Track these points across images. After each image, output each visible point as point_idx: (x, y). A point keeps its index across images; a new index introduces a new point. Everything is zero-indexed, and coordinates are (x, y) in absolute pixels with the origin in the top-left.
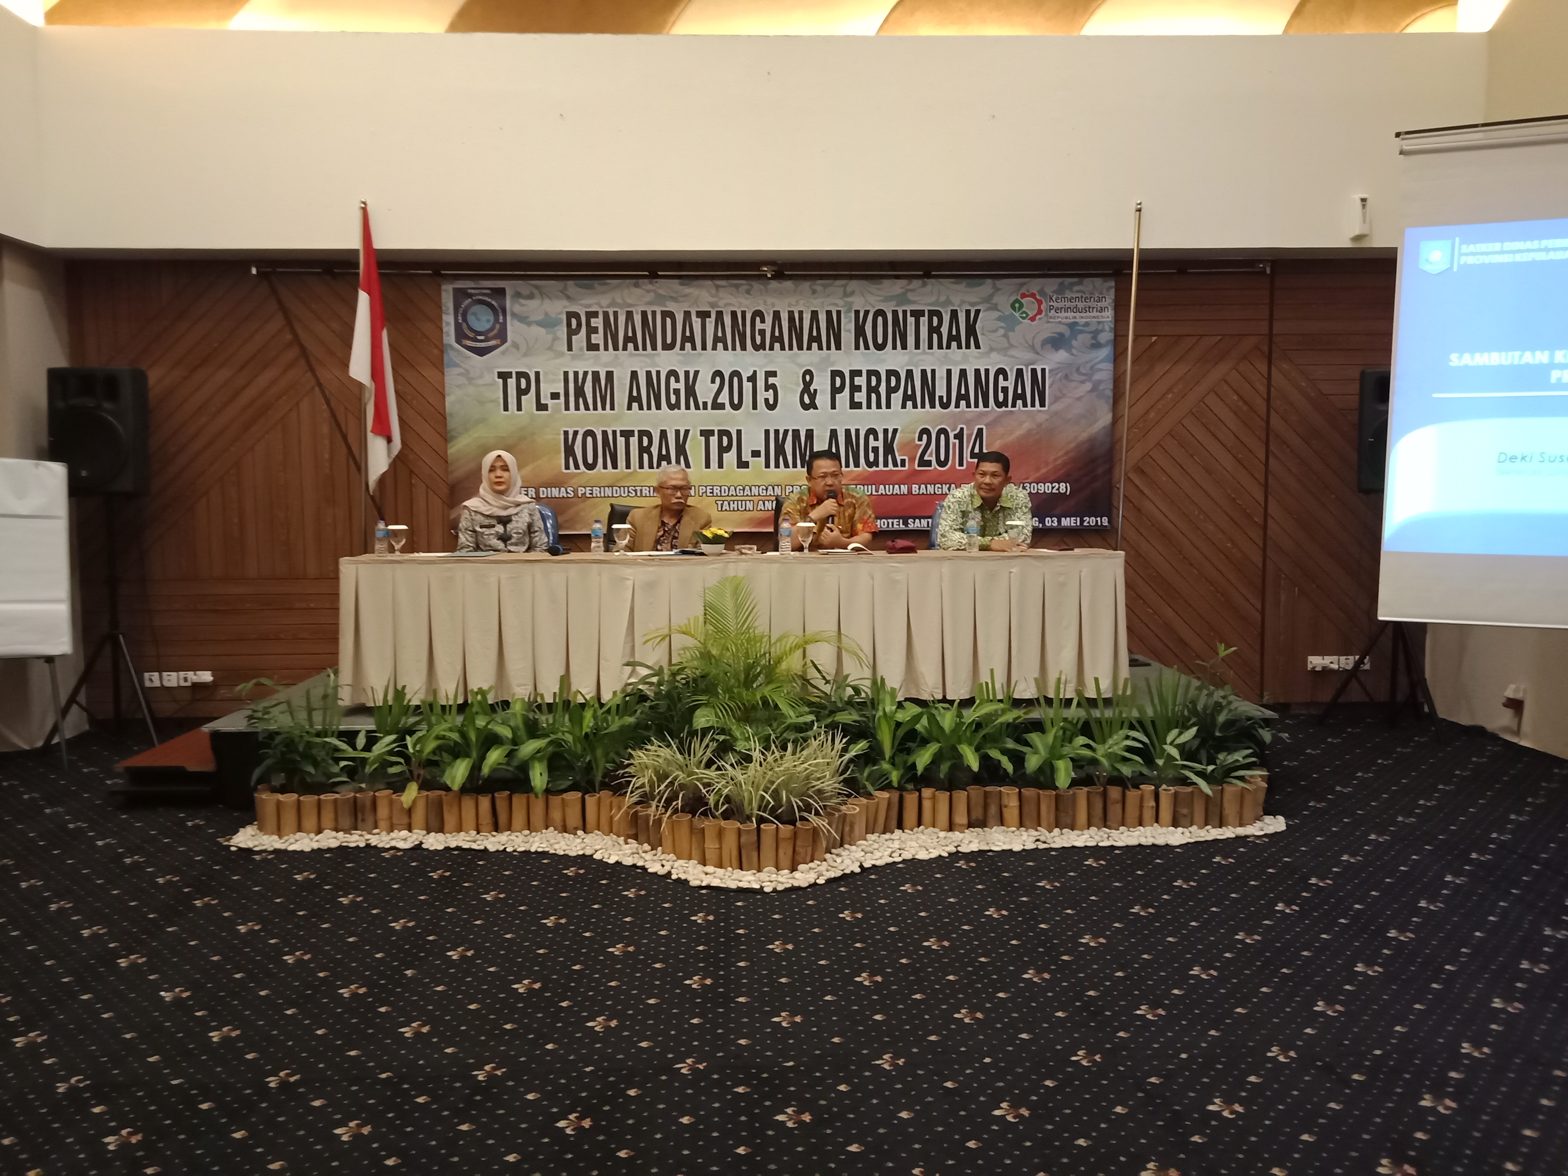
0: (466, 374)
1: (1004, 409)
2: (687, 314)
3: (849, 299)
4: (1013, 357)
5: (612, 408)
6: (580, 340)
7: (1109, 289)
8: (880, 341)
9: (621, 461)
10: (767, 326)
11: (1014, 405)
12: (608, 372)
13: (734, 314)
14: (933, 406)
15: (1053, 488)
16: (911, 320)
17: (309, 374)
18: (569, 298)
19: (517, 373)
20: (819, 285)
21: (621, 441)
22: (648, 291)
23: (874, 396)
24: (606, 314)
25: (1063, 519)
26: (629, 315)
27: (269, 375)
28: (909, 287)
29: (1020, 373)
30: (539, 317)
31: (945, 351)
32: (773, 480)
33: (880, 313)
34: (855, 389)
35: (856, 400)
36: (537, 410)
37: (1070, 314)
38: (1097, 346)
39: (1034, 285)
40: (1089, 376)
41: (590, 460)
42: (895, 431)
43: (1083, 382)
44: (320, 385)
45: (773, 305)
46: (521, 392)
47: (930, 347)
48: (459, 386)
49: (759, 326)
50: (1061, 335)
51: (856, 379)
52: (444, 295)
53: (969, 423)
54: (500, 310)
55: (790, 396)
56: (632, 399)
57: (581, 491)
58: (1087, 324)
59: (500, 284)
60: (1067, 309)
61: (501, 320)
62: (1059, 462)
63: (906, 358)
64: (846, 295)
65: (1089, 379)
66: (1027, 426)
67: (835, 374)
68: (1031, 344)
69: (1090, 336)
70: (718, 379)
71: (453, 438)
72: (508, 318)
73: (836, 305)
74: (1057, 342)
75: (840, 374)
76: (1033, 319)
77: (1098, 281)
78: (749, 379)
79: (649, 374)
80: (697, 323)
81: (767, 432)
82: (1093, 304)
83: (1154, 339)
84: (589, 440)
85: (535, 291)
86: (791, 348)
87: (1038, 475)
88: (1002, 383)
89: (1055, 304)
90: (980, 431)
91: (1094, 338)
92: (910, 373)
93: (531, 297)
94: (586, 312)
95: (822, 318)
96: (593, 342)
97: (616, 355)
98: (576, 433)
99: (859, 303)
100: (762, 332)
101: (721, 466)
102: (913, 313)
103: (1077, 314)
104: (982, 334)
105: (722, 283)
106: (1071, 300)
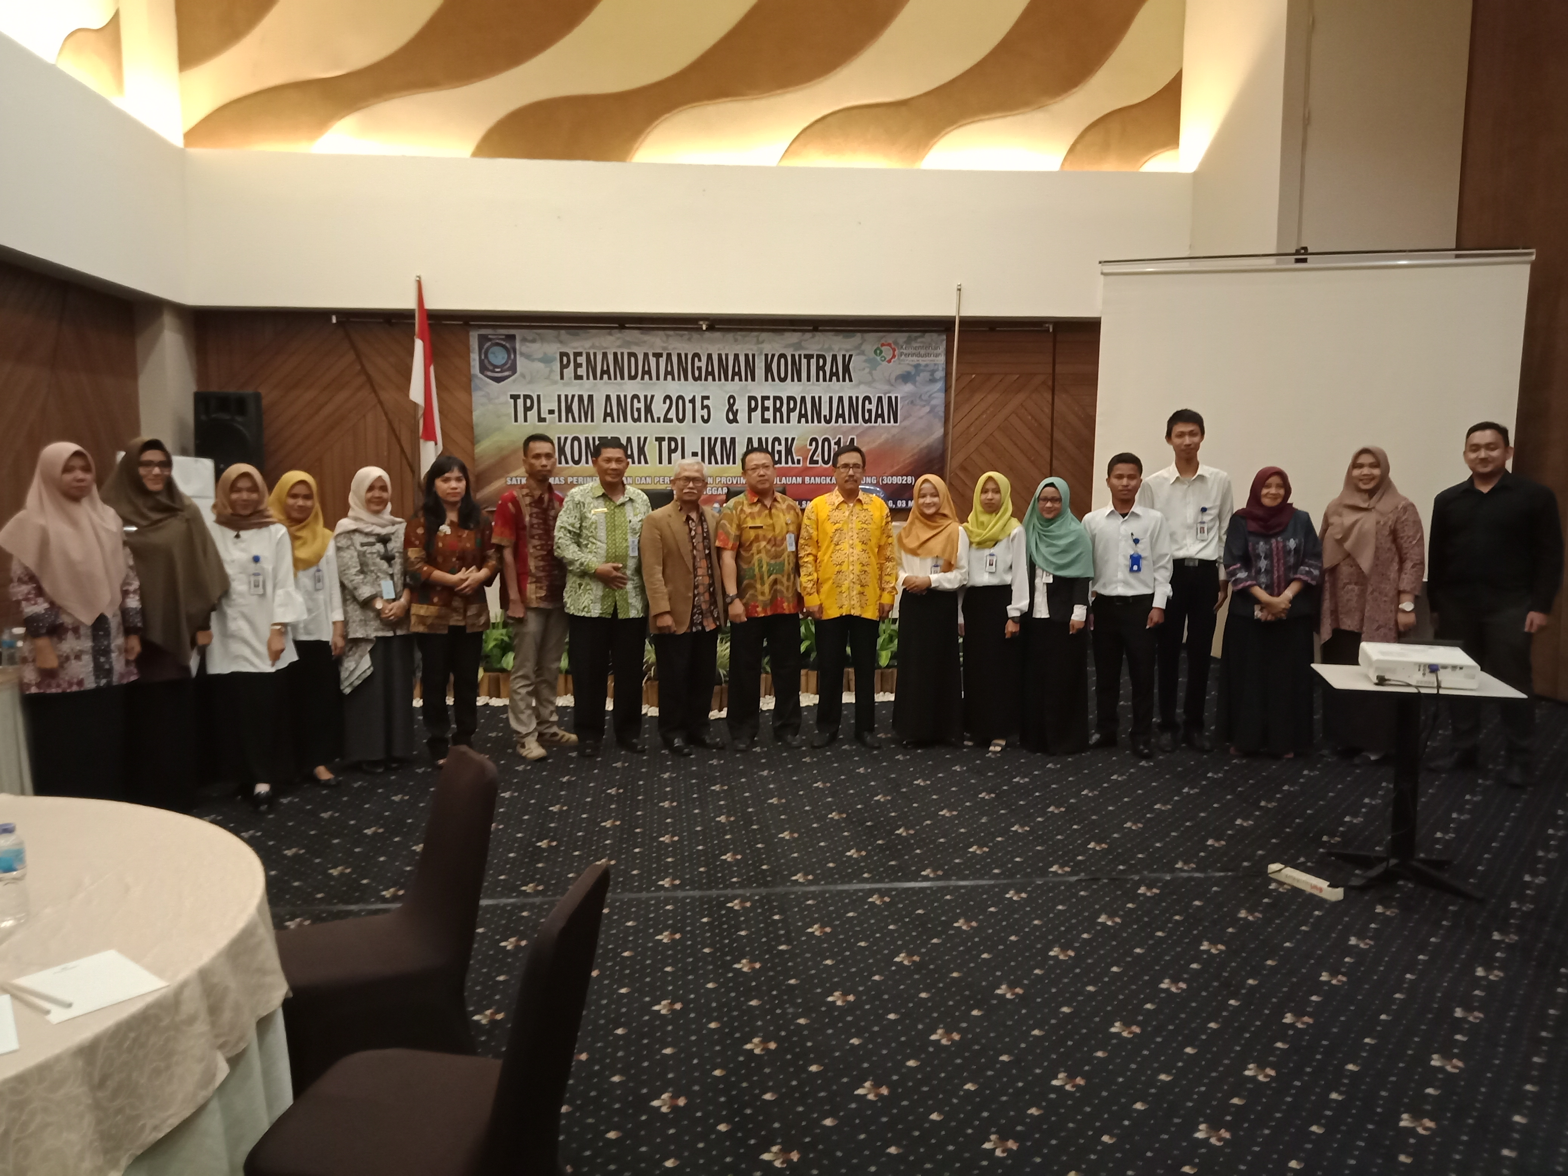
0: (487, 396)
1: (869, 424)
2: (646, 355)
3: (760, 346)
4: (875, 388)
5: (592, 421)
6: (569, 372)
7: (943, 340)
8: (783, 375)
10: (703, 364)
11: (876, 422)
12: (589, 395)
13: (679, 355)
14: (819, 422)
15: (903, 480)
16: (804, 361)
17: (373, 395)
18: (561, 342)
20: (739, 335)
22: (618, 338)
23: (778, 414)
24: (588, 355)
26: (605, 355)
27: (343, 395)
28: (800, 338)
29: (880, 399)
30: (540, 356)
31: (828, 383)
33: (783, 356)
34: (765, 409)
35: (766, 417)
36: (539, 422)
37: (915, 358)
38: (933, 381)
39: (891, 338)
40: (928, 402)
41: (576, 458)
42: (793, 439)
43: (924, 406)
44: (380, 402)
45: (707, 349)
46: (527, 409)
47: (818, 380)
48: (482, 405)
49: (697, 364)
50: (909, 373)
51: (766, 402)
52: (471, 339)
53: (845, 434)
55: (719, 412)
56: (606, 415)
58: (927, 365)
59: (512, 332)
60: (913, 355)
62: (908, 462)
63: (801, 388)
64: (759, 342)
65: (928, 404)
66: (884, 437)
67: (751, 398)
68: (888, 379)
69: (929, 373)
70: (668, 401)
71: (478, 442)
72: (518, 356)
73: (752, 350)
74: (906, 378)
75: (755, 399)
76: (889, 361)
77: (935, 336)
78: (690, 401)
79: (618, 397)
80: (653, 361)
81: (703, 439)
82: (930, 351)
83: (973, 376)
84: (576, 443)
85: (537, 337)
86: (720, 379)
87: (893, 471)
88: (867, 406)
89: (905, 351)
91: (932, 375)
92: (803, 399)
93: (533, 341)
94: (574, 353)
95: (742, 359)
96: (579, 373)
97: (595, 383)
98: (566, 439)
99: (768, 349)
100: (699, 368)
102: (806, 356)
103: (920, 359)
104: (854, 371)
105: (671, 333)
106: (915, 348)
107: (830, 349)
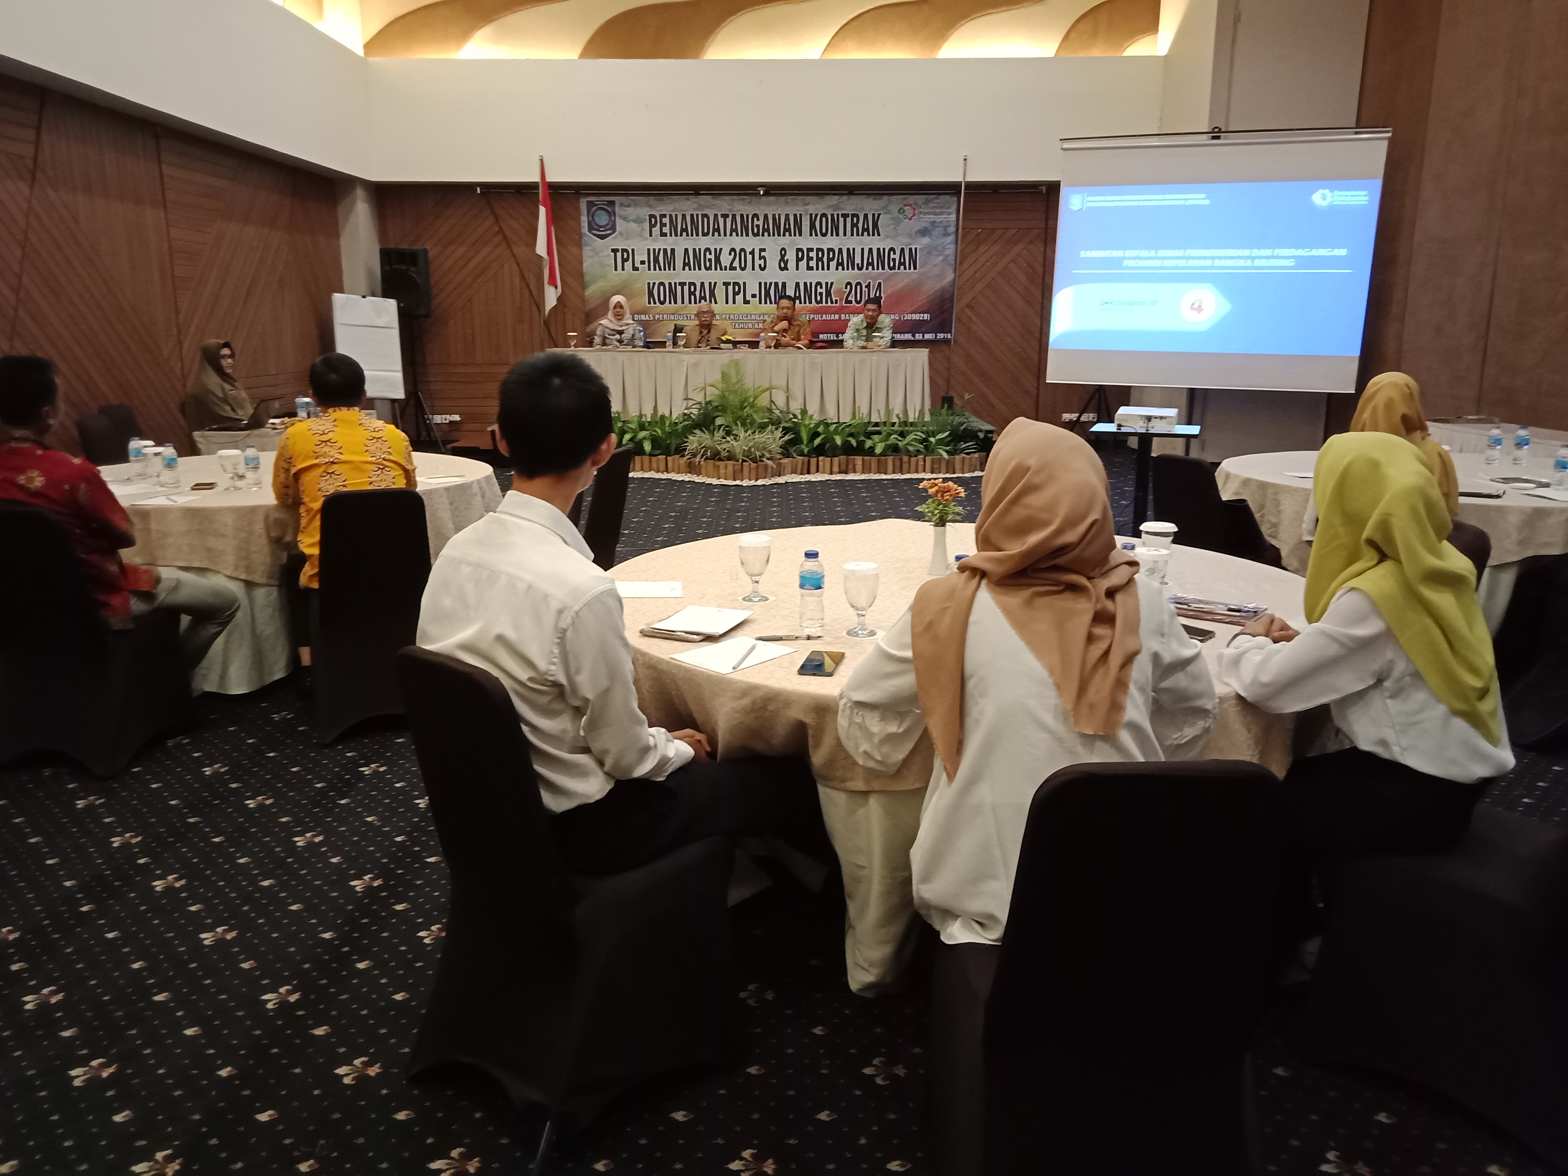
0: (594, 250)
1: (893, 271)
2: (716, 216)
3: (807, 207)
4: (898, 241)
5: (674, 269)
6: (656, 230)
7: (954, 202)
8: (824, 231)
9: (679, 300)
10: (761, 223)
11: (899, 269)
12: (671, 249)
13: (742, 216)
14: (853, 269)
15: (920, 317)
16: (841, 220)
17: (508, 250)
18: (650, 206)
19: (622, 249)
20: (789, 199)
21: (679, 288)
22: (694, 203)
23: (820, 263)
24: (671, 216)
25: (925, 335)
26: (684, 216)
27: (486, 250)
28: (840, 201)
29: (902, 250)
30: (634, 218)
31: (860, 237)
32: (763, 311)
33: (824, 215)
34: (810, 259)
35: (810, 265)
36: (633, 270)
37: (932, 216)
38: (946, 234)
39: (912, 199)
40: (941, 252)
41: (662, 299)
42: (832, 283)
43: (938, 255)
44: (514, 256)
45: (764, 210)
46: (624, 260)
47: (852, 235)
48: (590, 257)
49: (756, 222)
50: (926, 228)
51: (810, 253)
52: (581, 205)
53: (874, 279)
54: (612, 213)
55: (773, 262)
56: (685, 264)
57: (657, 317)
58: (941, 222)
59: (612, 199)
60: (930, 213)
62: (924, 301)
63: (839, 241)
64: (805, 205)
65: (941, 254)
66: (906, 280)
67: (798, 250)
68: (909, 233)
70: (733, 253)
71: (588, 286)
72: (617, 218)
73: (800, 211)
74: (924, 232)
75: (801, 250)
76: (910, 219)
77: (948, 197)
78: (750, 253)
79: (694, 250)
80: (721, 220)
81: (760, 283)
82: (942, 210)
83: (980, 230)
84: (662, 288)
85: (632, 203)
87: (912, 309)
88: (892, 256)
89: (923, 210)
90: (880, 283)
92: (840, 250)
93: (629, 206)
94: (660, 215)
95: (792, 218)
96: (664, 231)
97: (676, 239)
98: (654, 284)
99: (812, 210)
100: (758, 226)
101: (734, 303)
102: (843, 215)
103: (936, 216)
104: (882, 228)
105: (736, 198)
106: (932, 208)
107: (862, 209)
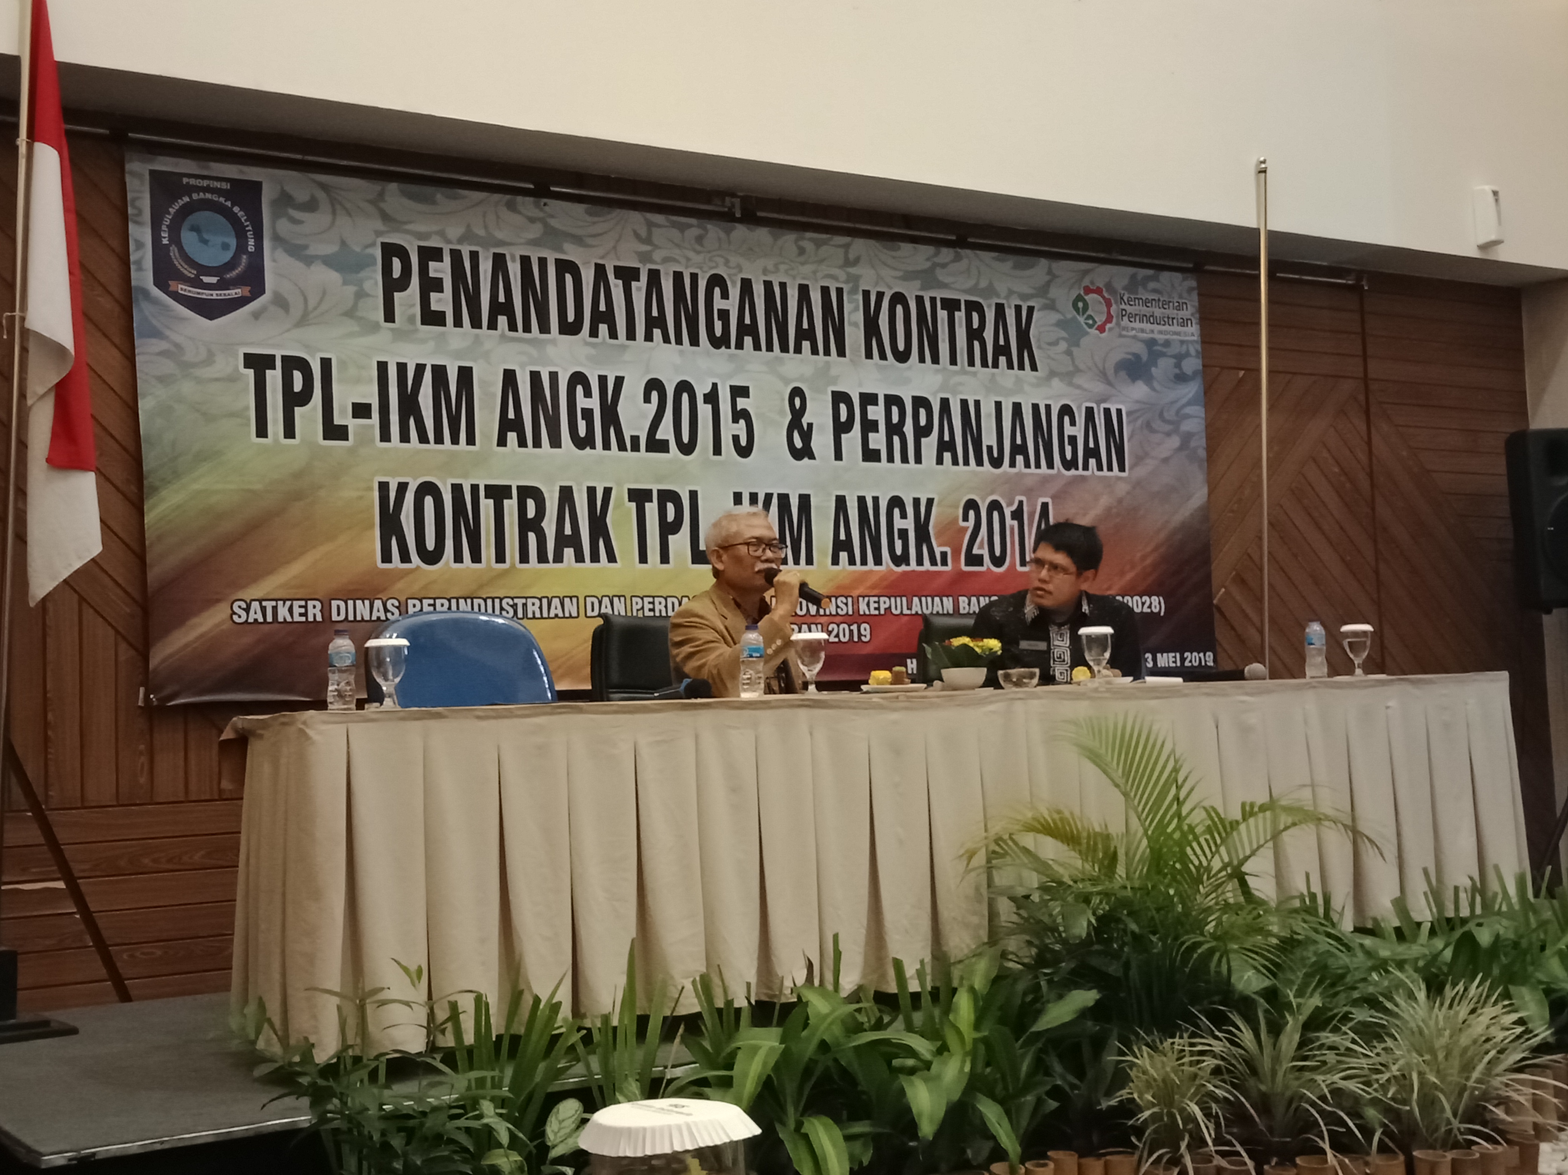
0: (174, 353)
1: (1073, 472)
2: (600, 270)
3: (853, 270)
4: (1079, 387)
5: (471, 441)
6: (408, 301)
7: (1190, 291)
8: (901, 346)
9: (488, 546)
10: (732, 305)
11: (1086, 467)
12: (461, 369)
13: (677, 278)
14: (980, 463)
15: (1143, 604)
16: (942, 316)
18: (385, 216)
19: (284, 358)
20: (808, 240)
21: (487, 506)
22: (532, 220)
23: (897, 441)
24: (456, 256)
25: (1159, 655)
26: (499, 262)
28: (937, 260)
29: (1090, 414)
30: (329, 249)
31: (990, 370)
33: (898, 298)
34: (869, 426)
35: (871, 447)
36: (326, 436)
37: (1146, 326)
38: (1182, 378)
39: (1102, 274)
40: (1176, 426)
41: (430, 544)
42: (930, 502)
43: (1168, 434)
45: (740, 269)
46: (293, 400)
48: (163, 380)
49: (718, 303)
50: (1138, 358)
52: (132, 182)
53: (1029, 492)
55: (772, 433)
56: (505, 425)
57: (413, 606)
58: (1167, 344)
59: (252, 173)
60: (1143, 318)
61: (251, 249)
62: (1149, 561)
63: (939, 378)
64: (848, 263)
65: (1176, 431)
66: (1104, 501)
67: (840, 398)
68: (1101, 368)
69: (1173, 361)
70: (655, 395)
71: (155, 489)
72: (267, 244)
73: (835, 278)
74: (1133, 369)
75: (847, 399)
76: (1101, 329)
77: (1178, 277)
78: (706, 398)
79: (535, 377)
80: (617, 287)
81: (738, 497)
82: (1171, 311)
84: (429, 501)
85: (321, 195)
87: (1123, 582)
88: (1068, 429)
89: (1129, 309)
90: (1045, 506)
92: (945, 404)
93: (311, 206)
94: (420, 248)
95: (815, 298)
96: (434, 307)
97: (477, 336)
98: (402, 488)
99: (869, 280)
100: (724, 315)
101: (665, 558)
102: (947, 304)
103: (1156, 327)
104: (1039, 347)
105: (659, 218)
106: (1146, 302)
107: (990, 291)
